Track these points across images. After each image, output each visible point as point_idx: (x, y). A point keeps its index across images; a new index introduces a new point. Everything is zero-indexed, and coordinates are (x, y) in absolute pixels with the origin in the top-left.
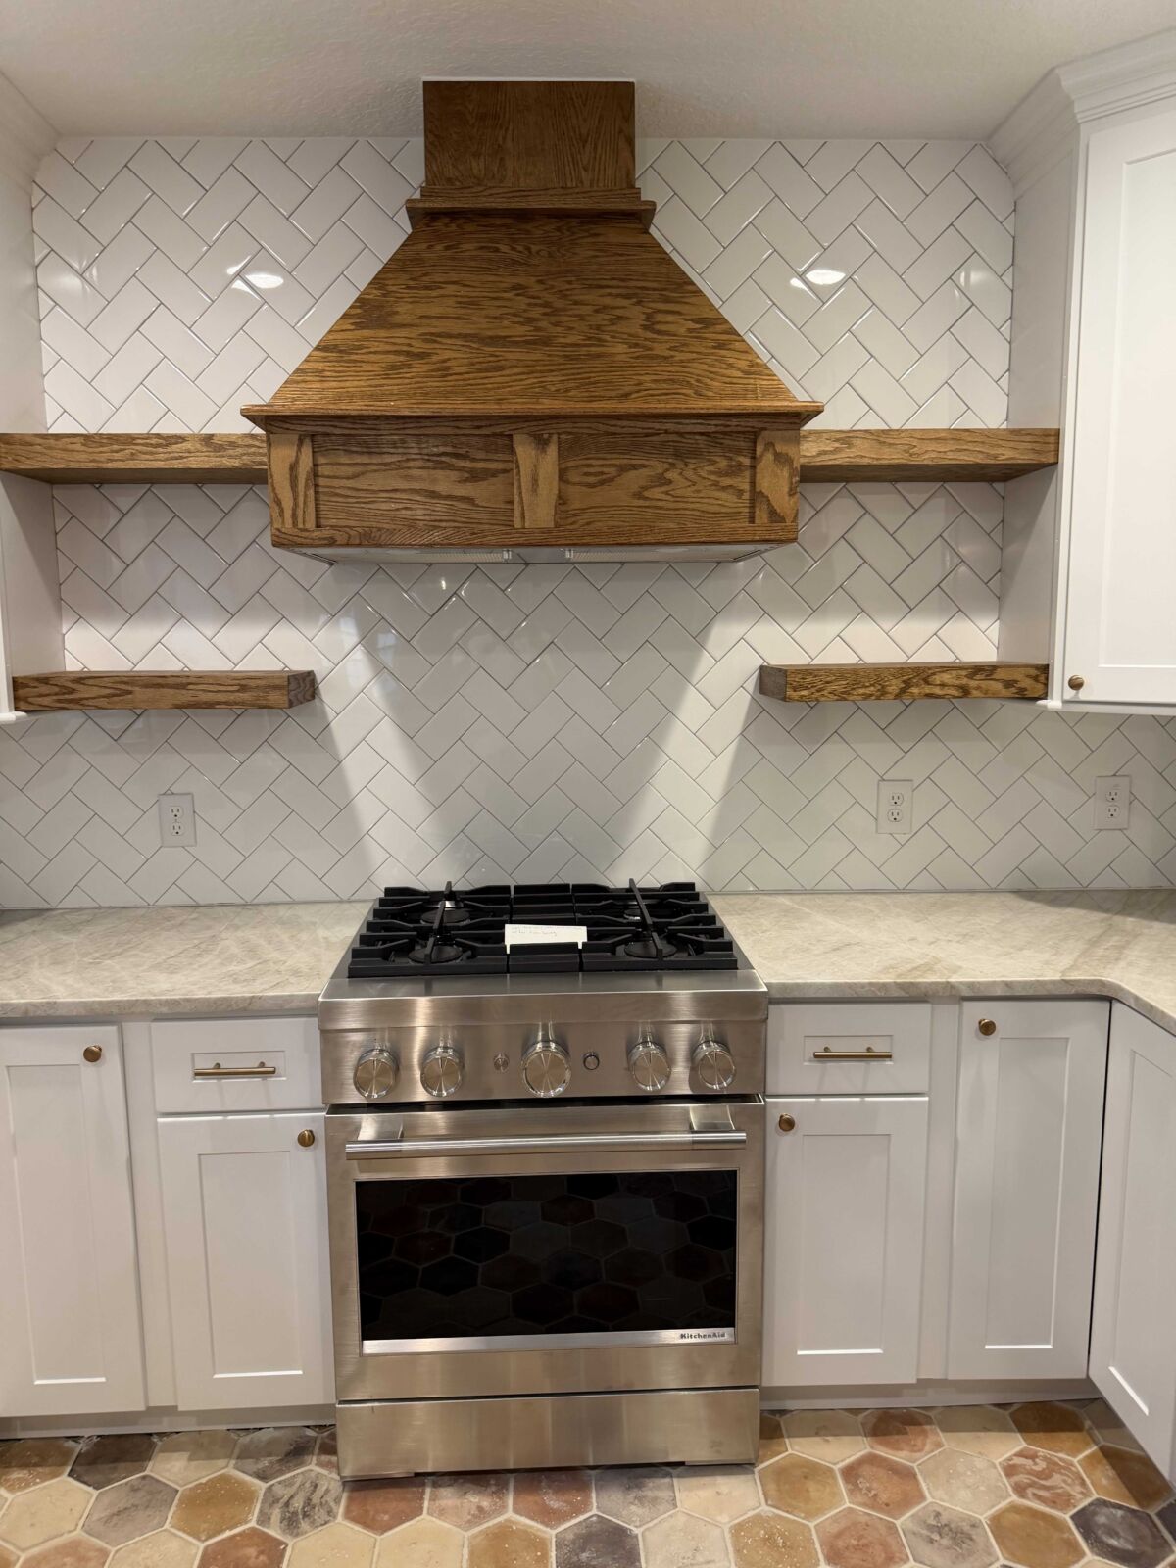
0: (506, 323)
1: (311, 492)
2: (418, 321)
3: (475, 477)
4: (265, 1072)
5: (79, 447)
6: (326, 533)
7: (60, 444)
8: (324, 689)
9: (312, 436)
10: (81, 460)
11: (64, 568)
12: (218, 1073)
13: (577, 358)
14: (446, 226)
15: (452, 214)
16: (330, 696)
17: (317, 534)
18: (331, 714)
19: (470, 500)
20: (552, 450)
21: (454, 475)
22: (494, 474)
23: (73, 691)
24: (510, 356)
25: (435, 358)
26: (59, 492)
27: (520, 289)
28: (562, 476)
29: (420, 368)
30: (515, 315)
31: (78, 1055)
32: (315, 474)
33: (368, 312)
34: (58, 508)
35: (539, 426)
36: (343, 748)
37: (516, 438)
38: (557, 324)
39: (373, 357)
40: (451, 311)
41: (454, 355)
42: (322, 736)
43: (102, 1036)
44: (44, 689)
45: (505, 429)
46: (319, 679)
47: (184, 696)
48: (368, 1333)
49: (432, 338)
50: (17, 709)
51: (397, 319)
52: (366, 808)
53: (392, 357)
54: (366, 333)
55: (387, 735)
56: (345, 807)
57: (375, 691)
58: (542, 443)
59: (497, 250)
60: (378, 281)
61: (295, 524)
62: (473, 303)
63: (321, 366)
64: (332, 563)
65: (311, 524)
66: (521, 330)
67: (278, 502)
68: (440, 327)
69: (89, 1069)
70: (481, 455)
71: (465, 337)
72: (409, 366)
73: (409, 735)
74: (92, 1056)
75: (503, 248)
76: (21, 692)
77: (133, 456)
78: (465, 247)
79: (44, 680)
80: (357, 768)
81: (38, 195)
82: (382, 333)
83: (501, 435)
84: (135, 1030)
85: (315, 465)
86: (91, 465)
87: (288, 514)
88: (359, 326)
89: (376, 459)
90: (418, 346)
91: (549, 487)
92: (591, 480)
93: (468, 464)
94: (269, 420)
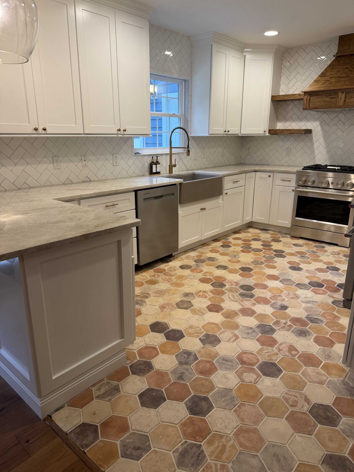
0: (343, 74)
1: (309, 102)
2: (330, 75)
3: (332, 98)
4: (290, 181)
5: (282, 97)
6: (310, 108)
7: (280, 96)
8: (313, 132)
9: (310, 94)
10: (282, 98)
11: (279, 114)
12: (284, 180)
13: (352, 79)
14: (339, 58)
15: (340, 56)
16: (313, 133)
17: (309, 108)
18: (313, 136)
19: (331, 102)
20: (344, 94)
21: (329, 98)
22: (335, 98)
23: (276, 131)
24: (341, 80)
25: (330, 81)
26: (280, 103)
27: (347, 68)
28: (345, 97)
29: (328, 83)
30: (345, 73)
31: (268, 176)
32: (310, 99)
33: (323, 75)
34: (279, 105)
35: (342, 91)
36: (314, 142)
37: (339, 92)
38: (351, 74)
39: (321, 82)
40: (335, 73)
41: (333, 80)
42: (311, 140)
43: (271, 174)
44: (273, 131)
45: (337, 91)
46: (312, 130)
47: (291, 132)
48: (297, 216)
49: (331, 78)
50: (269, 134)
51: (327, 75)
52: (316, 152)
53: (324, 81)
54: (321, 78)
55: (322, 140)
56: (313, 151)
57: (321, 132)
58: (343, 93)
59: (346, 61)
60: (326, 70)
61: (306, 107)
62: (339, 71)
63: (313, 84)
64: (317, 111)
65: (308, 107)
66: (345, 75)
67: (304, 104)
68: (333, 76)
69: (269, 178)
70: (333, 95)
71: (336, 77)
72: (326, 83)
73: (325, 140)
74: (269, 176)
75: (347, 61)
76: (270, 131)
77: (289, 98)
78: (341, 61)
79: (273, 130)
80: (316, 145)
81: (284, 58)
82: (324, 78)
83: (337, 92)
84: (275, 174)
85: (310, 98)
86: (283, 99)
87: (305, 105)
88: (321, 77)
89: (318, 97)
90: (329, 79)
91: (343, 99)
92: (350, 98)
93: (332, 97)
94: (305, 93)
